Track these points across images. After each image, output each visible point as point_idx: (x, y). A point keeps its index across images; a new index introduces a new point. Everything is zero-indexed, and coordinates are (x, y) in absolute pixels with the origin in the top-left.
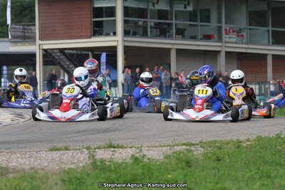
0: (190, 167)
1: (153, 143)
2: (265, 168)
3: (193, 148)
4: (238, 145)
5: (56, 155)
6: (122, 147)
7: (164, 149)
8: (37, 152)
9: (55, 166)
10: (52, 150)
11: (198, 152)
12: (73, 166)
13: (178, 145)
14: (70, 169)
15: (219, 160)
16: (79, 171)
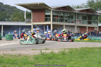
0: (64, 55)
1: (57, 49)
2: (82, 55)
3: (66, 50)
4: (77, 49)
5: (33, 51)
6: (49, 49)
7: (59, 50)
8: (29, 50)
9: (32, 54)
10: (32, 50)
11: (67, 51)
12: (37, 54)
13: (62, 49)
14: (36, 55)
15: (72, 53)
16: (38, 55)
